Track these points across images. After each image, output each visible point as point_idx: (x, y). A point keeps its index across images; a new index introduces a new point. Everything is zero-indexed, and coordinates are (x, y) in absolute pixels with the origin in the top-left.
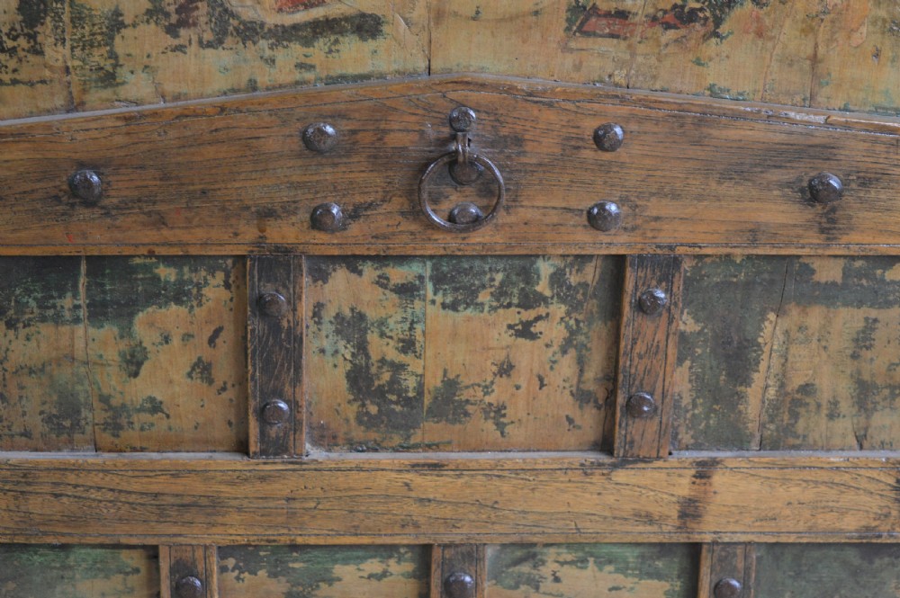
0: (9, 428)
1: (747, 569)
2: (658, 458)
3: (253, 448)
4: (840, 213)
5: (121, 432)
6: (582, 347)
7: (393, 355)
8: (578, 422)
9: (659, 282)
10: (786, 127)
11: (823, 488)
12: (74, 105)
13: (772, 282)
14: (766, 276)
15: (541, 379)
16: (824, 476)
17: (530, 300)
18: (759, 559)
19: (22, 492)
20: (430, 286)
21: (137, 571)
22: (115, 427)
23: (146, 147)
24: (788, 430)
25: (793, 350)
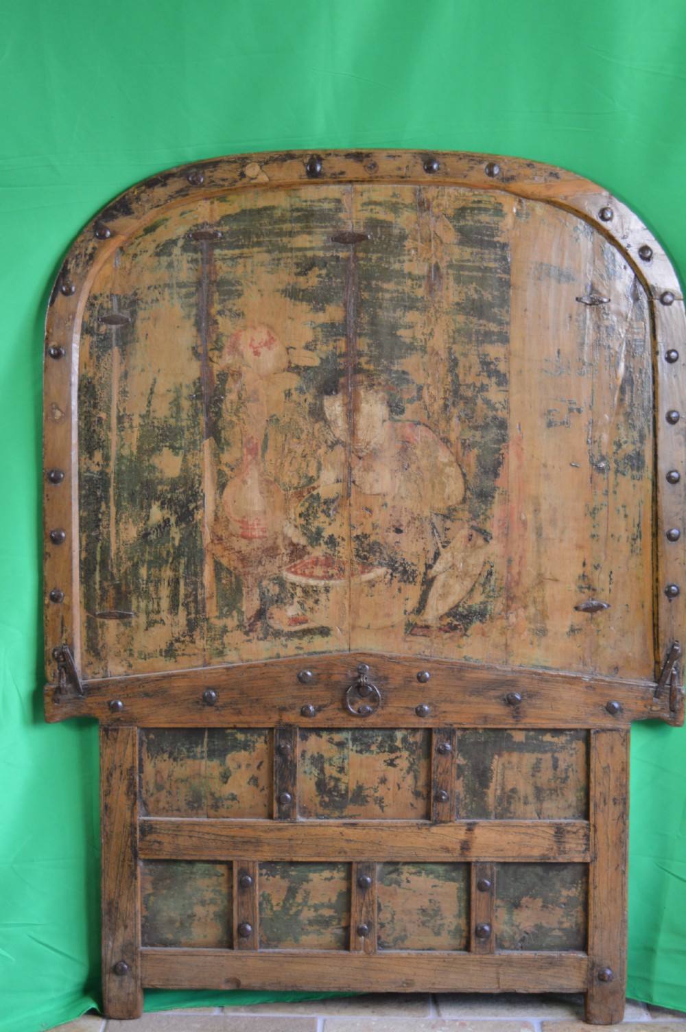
0: (172, 807)
1: (492, 874)
2: (450, 821)
3: (275, 815)
4: (521, 709)
5: (219, 810)
6: (416, 771)
7: (335, 774)
8: (415, 806)
9: (447, 740)
10: (496, 672)
11: (523, 836)
12: (206, 664)
13: (495, 742)
14: (493, 739)
15: (399, 785)
16: (523, 830)
17: (393, 749)
18: (498, 872)
19: (176, 835)
20: (350, 743)
21: (223, 875)
22: (216, 807)
23: (234, 680)
24: (507, 810)
25: (506, 772)
